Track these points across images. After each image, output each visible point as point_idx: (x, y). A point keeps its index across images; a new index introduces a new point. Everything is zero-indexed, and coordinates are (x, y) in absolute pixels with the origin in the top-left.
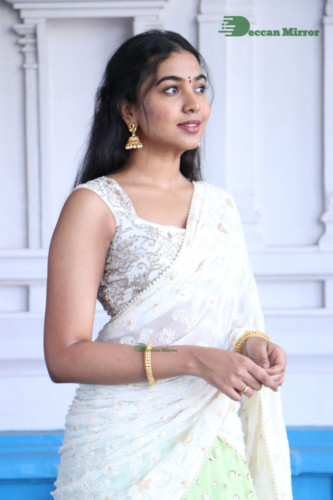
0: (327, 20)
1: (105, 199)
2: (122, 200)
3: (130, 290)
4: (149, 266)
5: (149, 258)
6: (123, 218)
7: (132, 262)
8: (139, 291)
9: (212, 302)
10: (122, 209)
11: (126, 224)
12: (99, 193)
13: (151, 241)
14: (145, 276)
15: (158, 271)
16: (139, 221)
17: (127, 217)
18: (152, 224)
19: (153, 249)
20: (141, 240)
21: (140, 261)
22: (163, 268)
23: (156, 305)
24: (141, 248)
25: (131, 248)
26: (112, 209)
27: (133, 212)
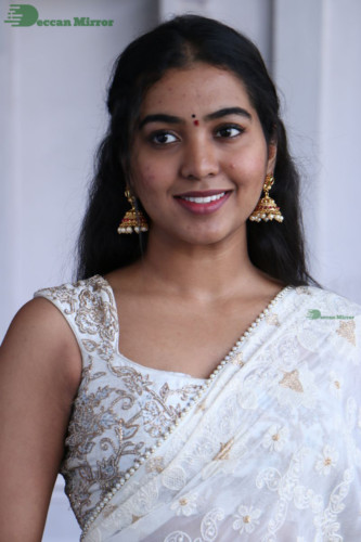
1: (71, 318)
2: (103, 320)
3: (96, 486)
4: (117, 446)
5: (117, 432)
6: (94, 354)
7: (95, 434)
8: (107, 490)
9: (246, 520)
10: (96, 338)
11: (98, 365)
12: (63, 306)
13: (127, 401)
14: (112, 462)
15: (134, 457)
16: (119, 361)
17: (101, 352)
18: (139, 368)
19: (126, 416)
20: (113, 395)
21: (104, 435)
22: (142, 451)
23: (135, 519)
24: (110, 412)
25: (96, 410)
26: (81, 337)
27: (115, 344)
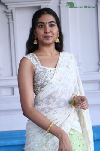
0: (98, 4)
4: (44, 81)
7: (39, 79)
10: (36, 63)
14: (43, 84)
21: (42, 79)
23: (47, 92)
24: (42, 75)
25: (39, 75)
27: (40, 64)
